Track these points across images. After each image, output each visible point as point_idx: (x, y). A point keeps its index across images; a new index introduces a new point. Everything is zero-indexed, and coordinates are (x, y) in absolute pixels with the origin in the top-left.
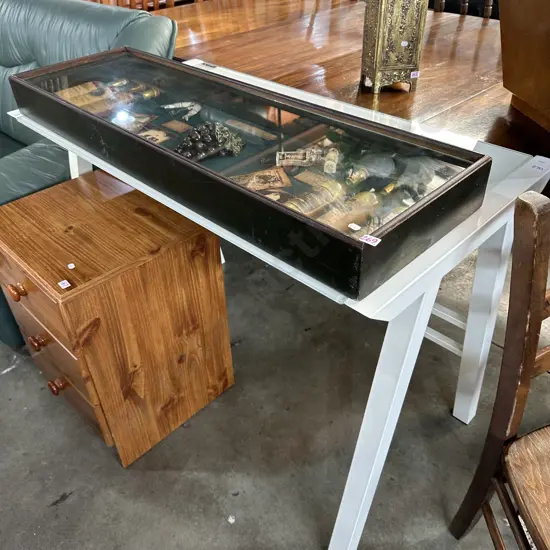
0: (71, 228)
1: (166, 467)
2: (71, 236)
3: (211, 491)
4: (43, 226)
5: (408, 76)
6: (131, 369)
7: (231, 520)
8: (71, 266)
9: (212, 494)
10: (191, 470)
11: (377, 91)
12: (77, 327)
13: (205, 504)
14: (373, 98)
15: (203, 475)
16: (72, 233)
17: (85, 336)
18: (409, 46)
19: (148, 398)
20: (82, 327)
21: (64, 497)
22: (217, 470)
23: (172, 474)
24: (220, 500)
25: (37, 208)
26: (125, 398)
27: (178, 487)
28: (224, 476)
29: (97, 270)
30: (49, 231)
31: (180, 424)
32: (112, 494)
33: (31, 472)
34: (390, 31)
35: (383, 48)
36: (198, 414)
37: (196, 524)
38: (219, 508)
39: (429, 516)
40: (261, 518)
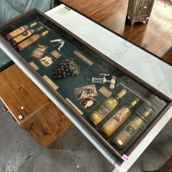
0: (21, 87)
1: (58, 148)
2: (21, 92)
3: (72, 157)
4: (12, 86)
5: (145, 19)
6: (45, 129)
7: (78, 167)
8: (22, 108)
9: (72, 158)
10: (66, 149)
11: (132, 24)
12: (27, 127)
13: (70, 161)
14: (130, 28)
15: (69, 151)
16: (22, 91)
17: (30, 127)
18: (147, 8)
19: (52, 132)
20: (28, 127)
21: (29, 157)
22: (74, 150)
23: (60, 151)
24: (75, 160)
25: (9, 77)
26: (44, 135)
27: (62, 155)
28: (75, 152)
29: (31, 110)
30: (14, 89)
31: (62, 133)
32: (43, 157)
33: (19, 148)
34: (140, 3)
35: (137, 9)
36: (67, 129)
37: (68, 167)
38: (74, 163)
39: (137, 168)
40: (87, 166)
